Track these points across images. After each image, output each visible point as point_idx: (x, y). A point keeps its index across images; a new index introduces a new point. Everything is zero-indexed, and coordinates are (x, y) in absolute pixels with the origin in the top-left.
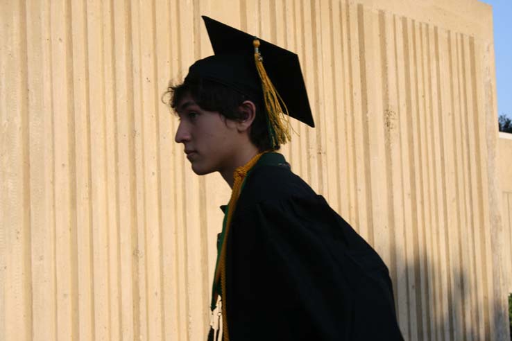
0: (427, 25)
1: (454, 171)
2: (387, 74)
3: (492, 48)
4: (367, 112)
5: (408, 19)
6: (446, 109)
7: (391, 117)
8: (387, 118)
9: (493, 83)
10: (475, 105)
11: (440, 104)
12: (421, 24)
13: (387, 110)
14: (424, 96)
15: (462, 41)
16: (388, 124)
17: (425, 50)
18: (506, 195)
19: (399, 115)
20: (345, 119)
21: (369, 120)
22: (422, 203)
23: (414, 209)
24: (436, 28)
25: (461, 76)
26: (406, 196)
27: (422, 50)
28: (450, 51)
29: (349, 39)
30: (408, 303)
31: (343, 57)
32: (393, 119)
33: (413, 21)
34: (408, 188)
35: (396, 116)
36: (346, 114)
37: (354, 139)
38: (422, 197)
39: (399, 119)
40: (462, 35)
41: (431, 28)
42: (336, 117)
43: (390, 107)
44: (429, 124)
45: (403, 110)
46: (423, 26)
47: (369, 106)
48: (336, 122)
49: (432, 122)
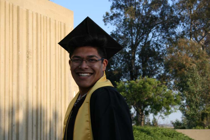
0: (47, 17)
1: (55, 78)
2: (28, 36)
4: (19, 51)
5: (38, 14)
6: (53, 52)
7: (29, 54)
8: (28, 55)
11: (50, 50)
12: (44, 16)
13: (28, 51)
14: (44, 46)
15: (61, 25)
16: (28, 57)
17: (45, 27)
19: (33, 53)
20: (9, 54)
21: (20, 55)
22: (41, 90)
24: (50, 19)
26: (34, 87)
27: (44, 28)
28: (55, 29)
29: (13, 20)
30: (32, 133)
31: (10, 27)
32: (30, 55)
33: (41, 15)
34: (35, 84)
37: (13, 62)
38: (41, 88)
39: (33, 55)
40: (61, 22)
41: (48, 18)
42: (5, 53)
43: (29, 50)
44: (45, 58)
45: (35, 51)
46: (45, 17)
47: (20, 49)
48: (5, 55)
49: (47, 57)
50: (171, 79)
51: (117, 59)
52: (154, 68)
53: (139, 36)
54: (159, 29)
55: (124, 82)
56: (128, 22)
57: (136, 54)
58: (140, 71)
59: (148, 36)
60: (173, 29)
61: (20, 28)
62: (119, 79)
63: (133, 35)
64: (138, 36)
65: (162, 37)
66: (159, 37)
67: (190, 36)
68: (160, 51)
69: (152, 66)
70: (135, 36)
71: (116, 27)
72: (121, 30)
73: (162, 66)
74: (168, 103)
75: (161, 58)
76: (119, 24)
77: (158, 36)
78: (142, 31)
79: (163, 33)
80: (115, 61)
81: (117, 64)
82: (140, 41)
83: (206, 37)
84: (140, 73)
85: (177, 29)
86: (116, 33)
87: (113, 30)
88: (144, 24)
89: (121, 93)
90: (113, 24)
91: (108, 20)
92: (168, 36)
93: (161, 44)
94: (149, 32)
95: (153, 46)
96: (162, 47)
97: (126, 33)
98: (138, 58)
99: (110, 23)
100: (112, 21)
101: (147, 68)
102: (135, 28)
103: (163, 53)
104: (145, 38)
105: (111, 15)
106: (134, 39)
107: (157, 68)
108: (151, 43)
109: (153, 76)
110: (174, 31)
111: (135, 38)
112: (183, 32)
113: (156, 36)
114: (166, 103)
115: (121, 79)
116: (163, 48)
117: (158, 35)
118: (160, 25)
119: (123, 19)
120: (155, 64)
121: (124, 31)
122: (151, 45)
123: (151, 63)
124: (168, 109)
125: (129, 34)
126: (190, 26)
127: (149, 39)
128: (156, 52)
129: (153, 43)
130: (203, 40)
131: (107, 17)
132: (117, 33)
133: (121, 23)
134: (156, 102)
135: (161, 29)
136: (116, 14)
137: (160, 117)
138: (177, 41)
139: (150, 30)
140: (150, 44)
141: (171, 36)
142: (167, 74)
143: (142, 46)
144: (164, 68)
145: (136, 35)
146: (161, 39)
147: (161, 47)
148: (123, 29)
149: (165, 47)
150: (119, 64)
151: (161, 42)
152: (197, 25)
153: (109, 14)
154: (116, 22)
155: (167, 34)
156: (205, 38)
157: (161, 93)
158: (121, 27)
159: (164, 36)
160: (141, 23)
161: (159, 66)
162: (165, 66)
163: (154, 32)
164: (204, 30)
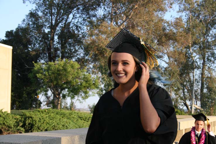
50: (90, 63)
51: (35, 39)
52: (73, 50)
53: (59, 16)
54: (80, 10)
55: (41, 63)
57: (55, 35)
58: (58, 53)
59: (68, 17)
60: (94, 11)
62: (37, 61)
63: (53, 15)
64: (58, 17)
65: (83, 19)
66: (79, 19)
67: (111, 19)
69: (72, 48)
70: (55, 17)
71: (36, 6)
72: (41, 9)
73: (82, 48)
74: (86, 87)
75: (81, 40)
76: (39, 3)
78: (63, 12)
79: (84, 15)
80: (33, 42)
81: (35, 45)
82: (60, 22)
83: (126, 21)
84: (58, 55)
85: (98, 12)
86: (35, 12)
87: (32, 9)
88: (64, 4)
89: (37, 75)
90: (32, 3)
92: (89, 18)
93: (81, 26)
94: (69, 13)
95: (73, 28)
97: (45, 13)
98: (57, 40)
99: (29, 1)
101: (66, 51)
102: (55, 8)
103: (83, 35)
104: (65, 19)
106: (54, 19)
107: (76, 51)
108: (71, 24)
109: (72, 59)
110: (95, 14)
112: (104, 15)
113: (76, 18)
114: (85, 87)
115: (38, 61)
116: (83, 30)
117: (79, 16)
118: (81, 7)
120: (74, 46)
121: (44, 11)
122: (71, 26)
123: (71, 45)
124: (86, 93)
125: (49, 14)
126: (111, 9)
127: (69, 20)
128: (76, 34)
129: (73, 25)
130: (123, 25)
132: (36, 12)
133: (40, 2)
134: (74, 85)
135: (81, 11)
137: (78, 101)
138: (98, 24)
139: (70, 11)
140: (69, 26)
141: (92, 18)
142: (87, 58)
143: (62, 26)
144: (84, 51)
145: (56, 15)
147: (81, 30)
149: (85, 29)
150: (37, 44)
151: (81, 24)
152: (118, 9)
154: (35, 0)
155: (88, 16)
156: (125, 22)
157: (79, 77)
158: (41, 6)
159: (84, 18)
160: (61, 3)
161: (78, 49)
162: (84, 49)
163: (75, 14)
164: (125, 15)
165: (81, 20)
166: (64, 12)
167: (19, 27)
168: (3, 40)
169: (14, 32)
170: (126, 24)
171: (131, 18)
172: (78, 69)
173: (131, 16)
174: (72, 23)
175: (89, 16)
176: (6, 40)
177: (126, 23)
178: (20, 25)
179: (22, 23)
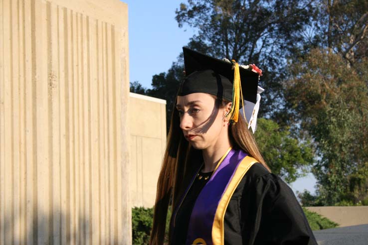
0: (82, 15)
1: (97, 120)
2: (51, 48)
3: (127, 34)
4: (35, 75)
5: (68, 9)
6: (93, 75)
7: (54, 79)
8: (50, 80)
9: (127, 59)
10: (114, 74)
11: (89, 72)
12: (77, 13)
13: (51, 74)
14: (77, 66)
15: (106, 28)
16: (51, 84)
18: (135, 137)
19: (59, 78)
20: (19, 79)
21: (37, 80)
22: (74, 141)
23: (68, 147)
24: (88, 17)
25: (105, 52)
26: (62, 136)
27: (77, 32)
28: (97, 34)
29: (24, 21)
31: (19, 33)
32: (55, 81)
33: (72, 11)
34: (63, 131)
35: (57, 79)
36: (20, 76)
37: (25, 94)
38: (74, 137)
39: (59, 81)
40: (106, 23)
41: (84, 17)
42: (12, 77)
43: (52, 72)
44: (80, 85)
45: (63, 74)
46: (79, 15)
47: (37, 71)
48: (12, 81)
49: (83, 84)
50: (296, 120)
52: (266, 100)
53: (240, 45)
54: (274, 32)
56: (220, 20)
59: (254, 45)
60: (298, 31)
61: (36, 35)
63: (228, 43)
64: (238, 46)
65: (280, 47)
66: (274, 46)
67: (329, 43)
68: (277, 70)
69: (263, 97)
70: (232, 45)
71: (199, 30)
72: (208, 35)
73: (281, 97)
74: (290, 162)
75: (279, 82)
76: (204, 24)
77: (273, 44)
78: (245, 36)
79: (281, 40)
82: (241, 54)
83: (356, 45)
85: (305, 32)
86: (198, 40)
87: (194, 35)
88: (247, 23)
90: (193, 25)
91: (184, 19)
92: (291, 44)
93: (278, 58)
94: (256, 38)
95: (264, 62)
96: (280, 65)
97: (216, 40)
99: (187, 23)
100: (191, 19)
102: (232, 31)
103: (281, 74)
104: (250, 48)
105: (190, 8)
106: (231, 50)
107: (271, 101)
108: (260, 56)
109: (265, 115)
110: (301, 36)
111: (232, 48)
112: (315, 37)
113: (269, 45)
114: (288, 161)
116: (282, 65)
117: (273, 42)
118: (277, 26)
119: (212, 16)
120: (267, 93)
121: (213, 37)
122: (260, 60)
124: (291, 171)
125: (222, 42)
126: (329, 26)
127: (257, 50)
128: (268, 72)
129: (264, 57)
130: (351, 51)
131: (183, 12)
132: (201, 41)
133: (207, 23)
134: (270, 160)
135: (277, 33)
136: (198, 7)
138: (305, 53)
139: (257, 34)
140: (258, 59)
141: (296, 43)
142: (290, 111)
143: (246, 61)
144: (284, 101)
145: (234, 43)
146: (278, 50)
147: (278, 64)
148: (210, 33)
149: (284, 63)
151: (278, 54)
152: (341, 24)
153: (186, 7)
154: (199, 21)
155: (288, 41)
156: (354, 47)
157: (279, 145)
158: (208, 30)
159: (282, 44)
160: (242, 22)
161: (275, 98)
162: (285, 97)
163: (266, 38)
164: (353, 34)
165: (277, 48)
166: (247, 36)
167: (174, 66)
168: (149, 90)
169: (166, 76)
170: (355, 49)
171: (364, 37)
172: (275, 131)
173: (364, 35)
174: (262, 55)
175: (291, 40)
176: (153, 90)
177: (356, 47)
178: (175, 64)
179: (179, 61)
